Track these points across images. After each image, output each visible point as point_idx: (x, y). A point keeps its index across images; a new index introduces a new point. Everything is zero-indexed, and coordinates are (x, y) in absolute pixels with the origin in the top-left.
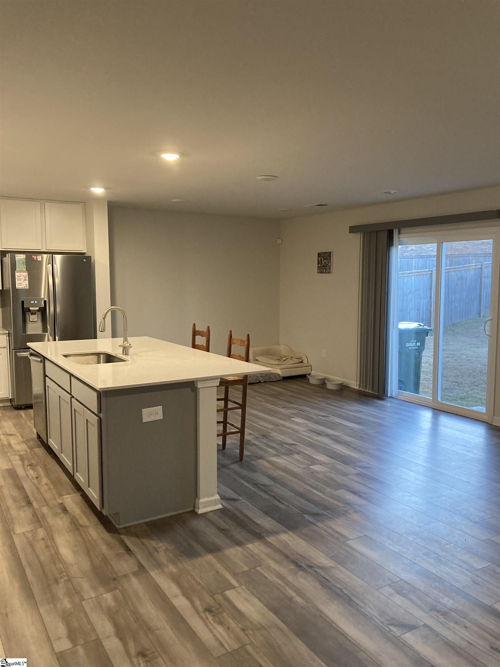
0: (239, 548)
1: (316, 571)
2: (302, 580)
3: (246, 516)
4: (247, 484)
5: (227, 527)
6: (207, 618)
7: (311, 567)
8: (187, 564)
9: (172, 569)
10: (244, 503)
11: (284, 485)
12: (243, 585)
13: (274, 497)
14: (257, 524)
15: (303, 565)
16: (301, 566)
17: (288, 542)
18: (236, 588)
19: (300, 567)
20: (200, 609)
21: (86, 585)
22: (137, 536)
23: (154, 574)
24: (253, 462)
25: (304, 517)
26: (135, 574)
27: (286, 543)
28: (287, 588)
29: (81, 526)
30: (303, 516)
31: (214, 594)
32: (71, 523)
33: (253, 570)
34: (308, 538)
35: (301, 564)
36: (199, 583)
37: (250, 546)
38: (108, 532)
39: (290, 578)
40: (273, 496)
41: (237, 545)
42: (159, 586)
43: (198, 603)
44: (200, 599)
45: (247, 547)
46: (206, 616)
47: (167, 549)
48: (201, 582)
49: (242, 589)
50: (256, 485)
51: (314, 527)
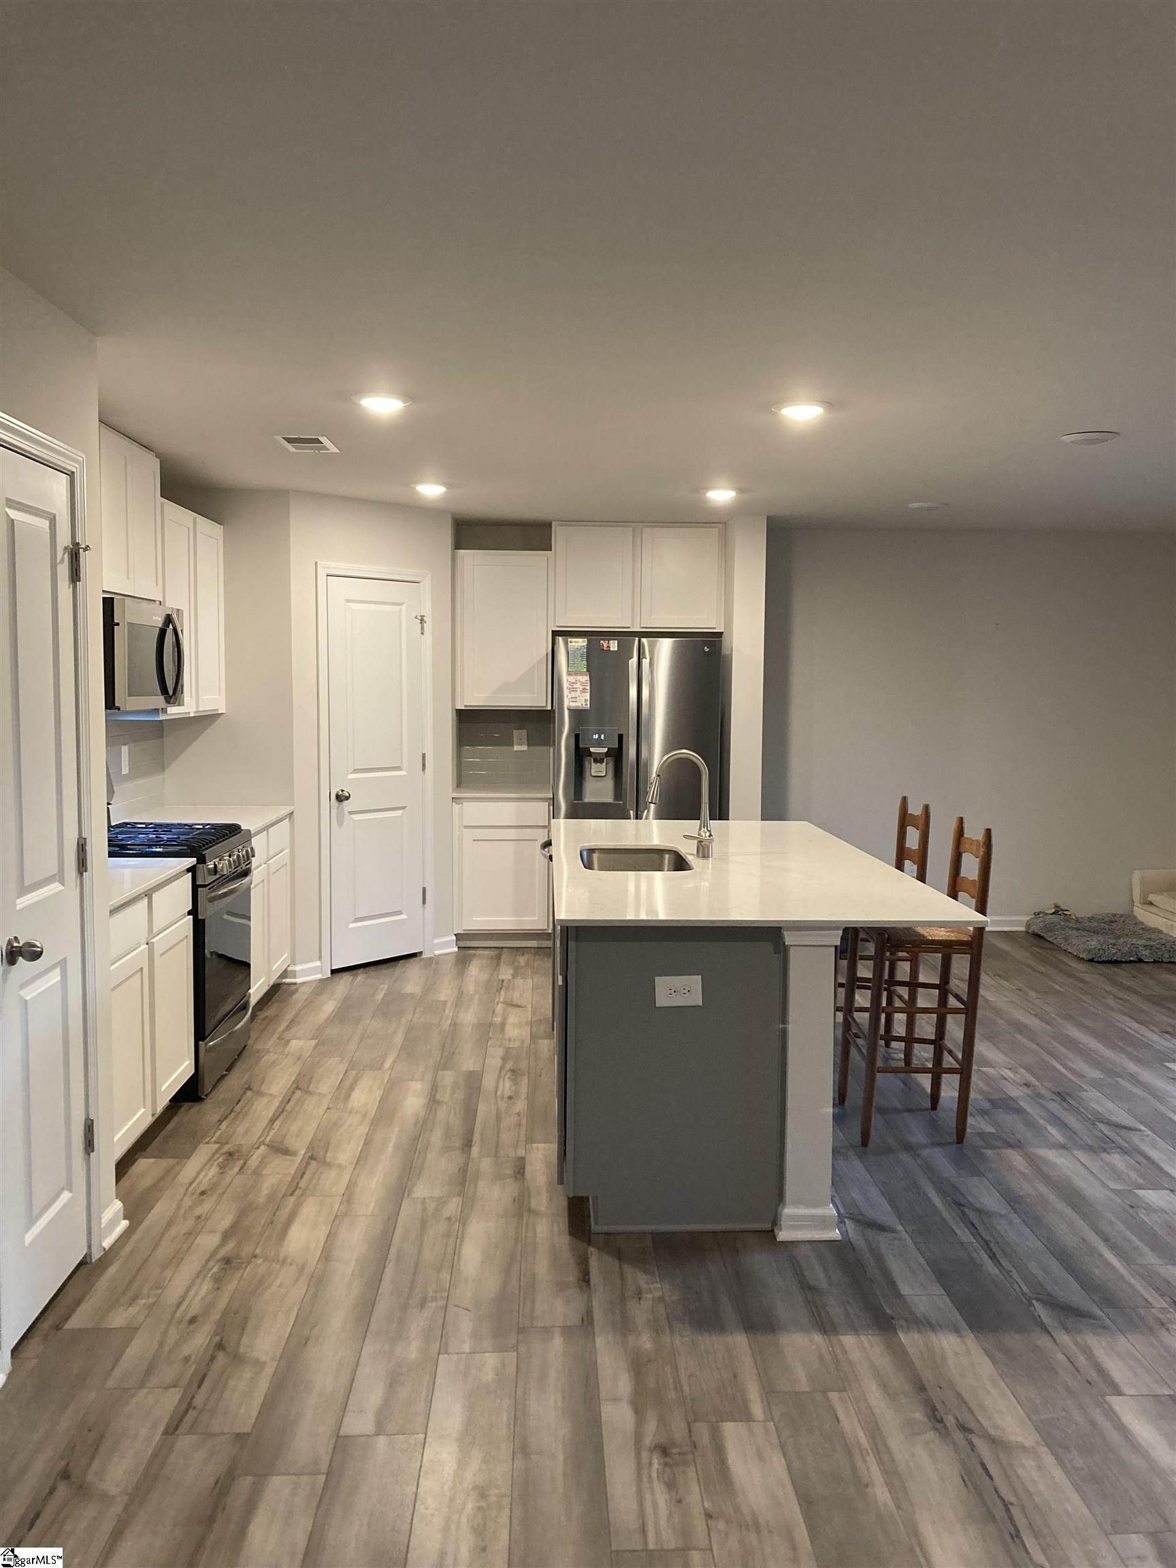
0: (818, 1338)
1: (971, 1443)
2: (922, 1455)
3: (886, 1272)
4: (936, 1200)
5: (824, 1285)
6: (650, 1464)
7: (963, 1428)
8: (681, 1340)
9: (646, 1342)
10: (900, 1239)
11: (1034, 1220)
12: (773, 1421)
13: (986, 1245)
14: (899, 1295)
15: (950, 1421)
16: (941, 1421)
17: (950, 1355)
18: (751, 1423)
19: (938, 1421)
20: (648, 1440)
21: (466, 1325)
22: (619, 1255)
23: (602, 1342)
24: (988, 1152)
25: (1032, 1309)
26: (566, 1331)
27: (943, 1357)
28: (871, 1460)
29: (529, 1211)
30: (1031, 1305)
31: (696, 1420)
32: (514, 1200)
33: (818, 1397)
34: (1008, 1364)
35: (944, 1416)
36: (681, 1387)
37: (848, 1340)
38: (571, 1233)
39: (895, 1441)
40: (985, 1241)
41: (820, 1331)
42: (597, 1369)
43: (651, 1426)
44: (662, 1421)
45: (840, 1341)
46: (651, 1459)
47: (662, 1299)
48: (686, 1387)
49: (766, 1428)
50: (959, 1205)
51: (1043, 1341)
